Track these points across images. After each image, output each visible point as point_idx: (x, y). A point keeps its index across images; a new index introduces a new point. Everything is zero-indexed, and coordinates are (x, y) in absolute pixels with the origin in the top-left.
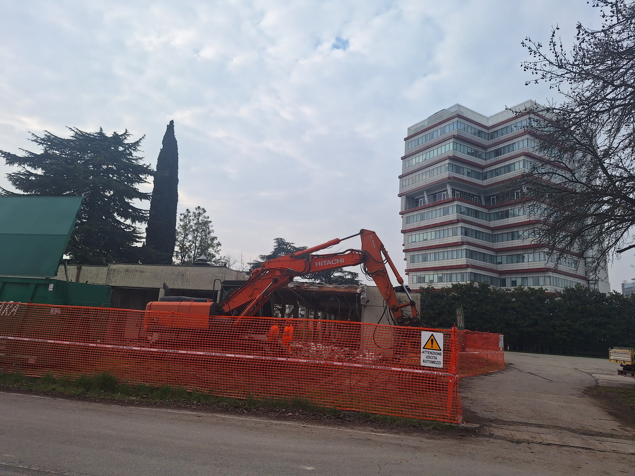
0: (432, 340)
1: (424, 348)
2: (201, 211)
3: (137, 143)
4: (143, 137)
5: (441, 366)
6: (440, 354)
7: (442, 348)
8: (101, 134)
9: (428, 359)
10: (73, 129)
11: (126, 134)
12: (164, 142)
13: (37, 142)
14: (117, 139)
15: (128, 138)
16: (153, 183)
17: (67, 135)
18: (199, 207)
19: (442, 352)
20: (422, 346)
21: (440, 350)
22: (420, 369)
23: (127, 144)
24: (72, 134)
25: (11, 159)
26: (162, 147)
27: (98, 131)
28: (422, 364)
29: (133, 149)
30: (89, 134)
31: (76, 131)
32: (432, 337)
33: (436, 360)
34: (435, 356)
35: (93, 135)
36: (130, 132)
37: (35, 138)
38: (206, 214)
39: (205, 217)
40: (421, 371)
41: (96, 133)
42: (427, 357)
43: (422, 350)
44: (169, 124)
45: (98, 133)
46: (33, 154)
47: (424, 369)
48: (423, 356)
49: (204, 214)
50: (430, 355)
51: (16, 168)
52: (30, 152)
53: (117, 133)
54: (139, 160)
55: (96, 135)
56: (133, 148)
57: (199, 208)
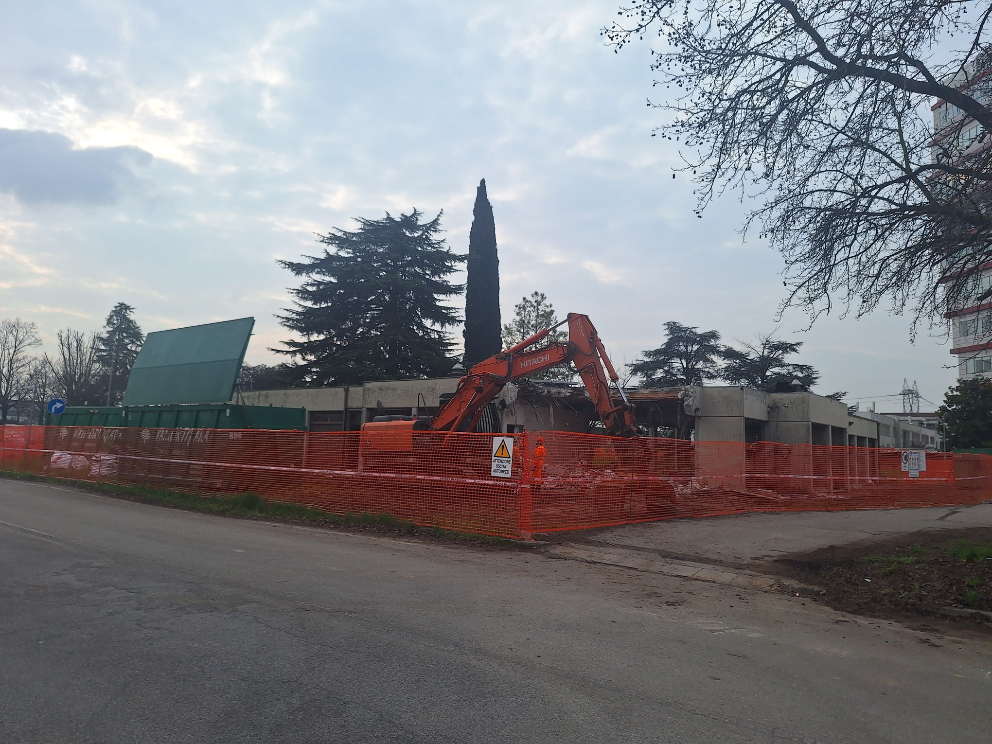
0: (503, 446)
1: (495, 456)
2: (539, 299)
3: (435, 222)
4: (441, 213)
5: (509, 476)
6: (508, 462)
7: (511, 457)
8: (389, 218)
9: (498, 468)
10: (359, 219)
11: (415, 213)
12: (476, 212)
13: (326, 242)
14: (409, 222)
15: (419, 218)
16: (466, 270)
17: (354, 227)
18: (536, 293)
19: (511, 459)
20: (493, 455)
21: (510, 458)
22: (491, 480)
23: (423, 225)
24: (360, 225)
25: (298, 269)
26: (473, 218)
27: (385, 217)
28: (493, 474)
29: (433, 231)
30: (378, 222)
31: (362, 220)
32: (503, 444)
33: (505, 469)
34: (504, 464)
35: (382, 223)
36: (419, 210)
37: (322, 238)
38: (547, 302)
39: (546, 306)
40: (491, 482)
41: (384, 219)
42: (498, 466)
43: (493, 458)
44: (479, 185)
45: (386, 219)
46: (317, 259)
47: (494, 480)
48: (494, 466)
49: (544, 302)
50: (500, 464)
51: (304, 279)
52: (314, 258)
53: (405, 214)
54: (442, 243)
55: (385, 221)
56: (433, 229)
57: (536, 295)
